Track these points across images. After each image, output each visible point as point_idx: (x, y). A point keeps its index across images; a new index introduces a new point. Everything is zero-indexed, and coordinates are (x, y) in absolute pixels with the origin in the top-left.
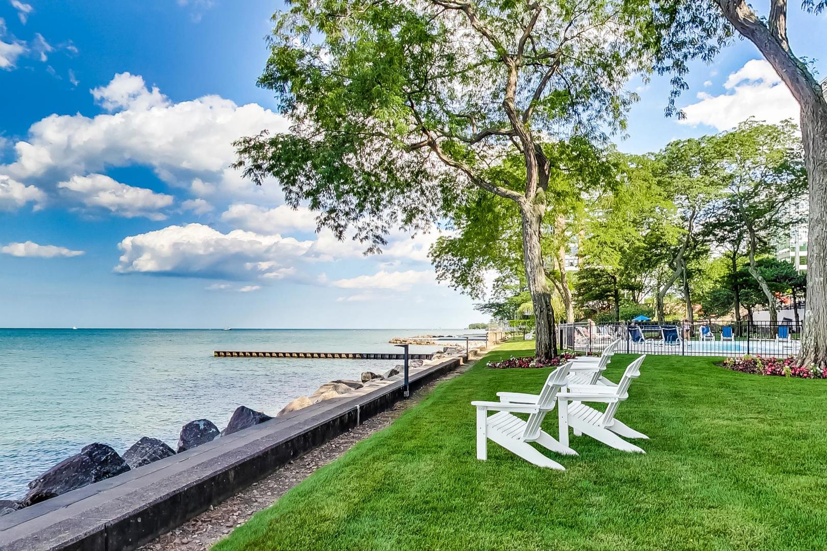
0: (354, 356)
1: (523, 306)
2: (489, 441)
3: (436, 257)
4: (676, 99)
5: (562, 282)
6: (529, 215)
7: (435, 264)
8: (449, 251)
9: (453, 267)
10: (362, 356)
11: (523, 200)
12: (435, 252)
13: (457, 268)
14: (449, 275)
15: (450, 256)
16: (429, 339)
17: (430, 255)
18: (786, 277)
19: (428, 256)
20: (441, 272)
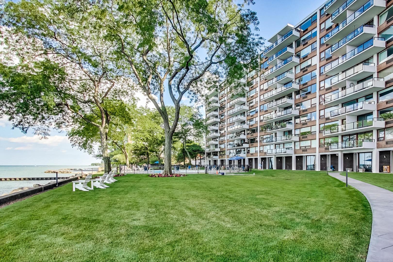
0: (25, 179)
1: (114, 156)
2: (76, 188)
3: (71, 136)
4: (148, 104)
5: (124, 149)
6: (102, 132)
7: (70, 139)
8: (77, 134)
9: (79, 141)
10: (29, 179)
11: (100, 127)
12: (70, 134)
13: (81, 142)
14: (77, 144)
15: (77, 136)
16: (68, 170)
17: (68, 135)
18: (198, 150)
19: (66, 136)
20: (73, 143)
